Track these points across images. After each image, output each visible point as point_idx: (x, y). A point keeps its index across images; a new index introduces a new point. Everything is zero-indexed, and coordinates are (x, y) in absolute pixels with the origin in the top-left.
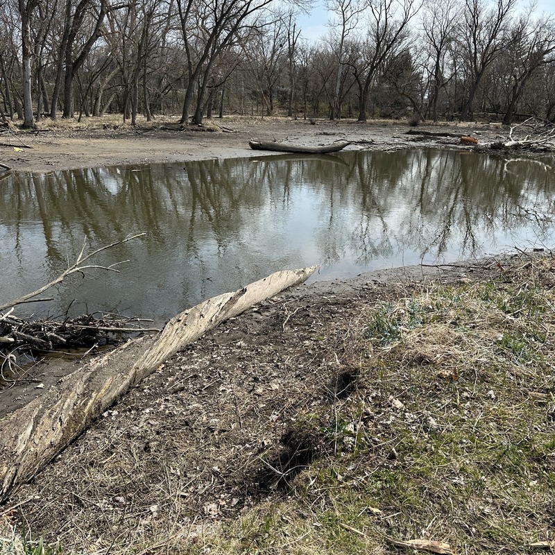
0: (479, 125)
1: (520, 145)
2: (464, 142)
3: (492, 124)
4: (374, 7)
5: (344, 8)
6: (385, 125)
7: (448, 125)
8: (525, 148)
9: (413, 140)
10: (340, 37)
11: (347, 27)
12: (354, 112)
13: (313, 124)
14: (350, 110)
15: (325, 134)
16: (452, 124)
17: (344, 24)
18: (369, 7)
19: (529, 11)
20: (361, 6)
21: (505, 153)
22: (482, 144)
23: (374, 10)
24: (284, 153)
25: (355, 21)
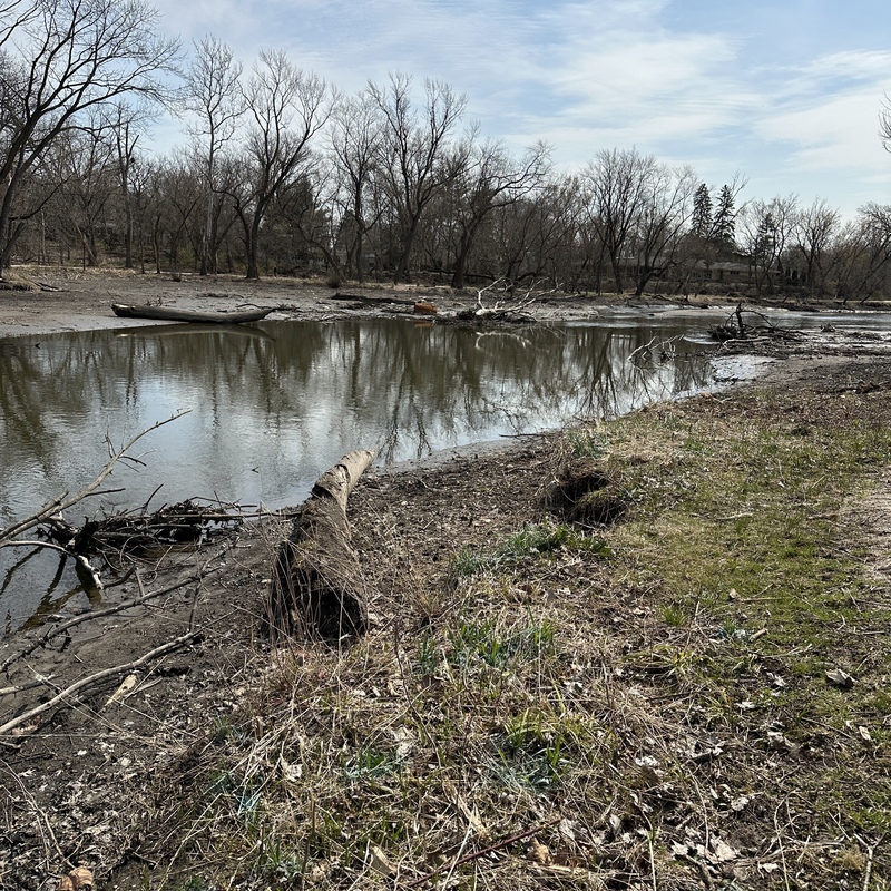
0: (422, 288)
1: (493, 314)
2: (419, 310)
3: (440, 288)
4: (258, 111)
5: (211, 109)
6: (292, 286)
7: (382, 289)
8: (500, 318)
9: (350, 308)
10: (209, 151)
11: (218, 136)
12: (236, 265)
13: (178, 280)
14: (229, 261)
15: (211, 295)
16: (387, 286)
17: (212, 133)
18: (250, 110)
19: (471, 136)
20: (237, 109)
21: (479, 325)
22: (443, 314)
23: (259, 116)
24: (174, 323)
25: (229, 129)
